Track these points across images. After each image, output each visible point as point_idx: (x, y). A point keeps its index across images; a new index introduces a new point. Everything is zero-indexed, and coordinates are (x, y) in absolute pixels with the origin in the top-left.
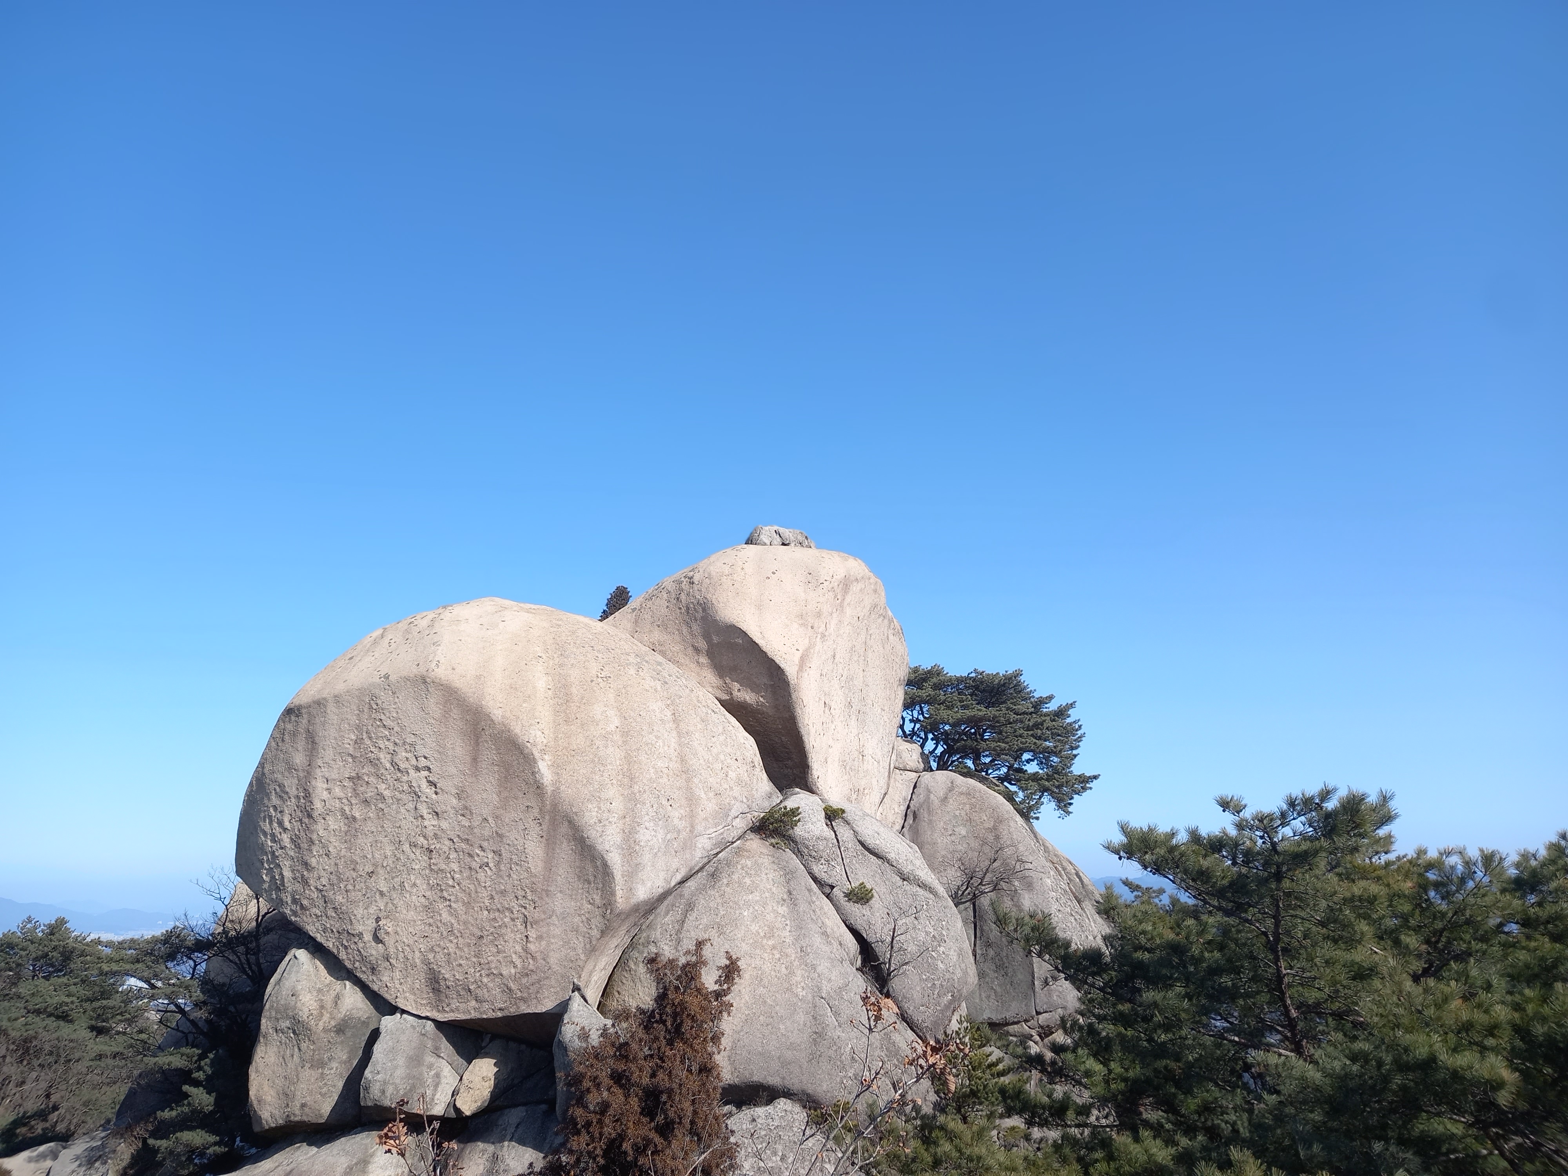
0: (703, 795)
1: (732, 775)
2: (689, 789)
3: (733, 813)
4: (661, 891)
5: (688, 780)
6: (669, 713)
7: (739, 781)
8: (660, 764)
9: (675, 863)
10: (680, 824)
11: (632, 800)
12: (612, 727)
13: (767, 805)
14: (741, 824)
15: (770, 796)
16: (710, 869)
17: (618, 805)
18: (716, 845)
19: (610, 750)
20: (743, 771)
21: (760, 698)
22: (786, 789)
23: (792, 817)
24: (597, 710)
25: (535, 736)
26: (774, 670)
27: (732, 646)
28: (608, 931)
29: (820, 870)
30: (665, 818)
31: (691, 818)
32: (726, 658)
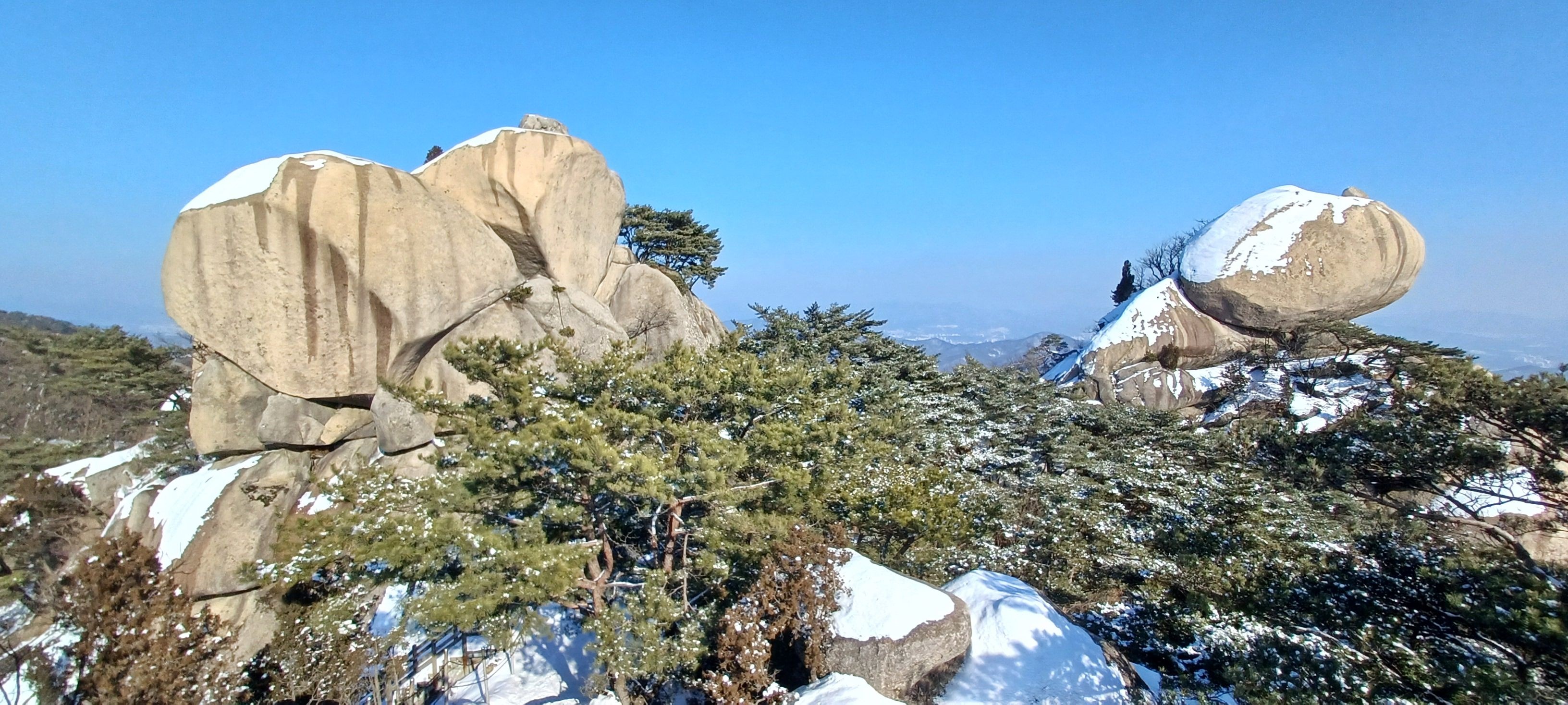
0: (467, 280)
1: (489, 268)
2: (457, 276)
3: (488, 290)
4: (436, 332)
5: (457, 271)
6: (444, 232)
7: (494, 272)
8: (436, 262)
9: (447, 317)
10: (450, 296)
11: (414, 283)
12: (402, 240)
13: (514, 285)
14: (494, 295)
15: (517, 279)
16: (473, 319)
17: (404, 285)
18: (477, 306)
19: (400, 253)
20: (497, 266)
21: (513, 224)
22: (529, 276)
23: (528, 292)
24: (391, 229)
25: (346, 243)
26: (520, 208)
27: (495, 192)
28: (402, 353)
29: (545, 319)
30: (438, 293)
31: (458, 292)
32: (492, 199)
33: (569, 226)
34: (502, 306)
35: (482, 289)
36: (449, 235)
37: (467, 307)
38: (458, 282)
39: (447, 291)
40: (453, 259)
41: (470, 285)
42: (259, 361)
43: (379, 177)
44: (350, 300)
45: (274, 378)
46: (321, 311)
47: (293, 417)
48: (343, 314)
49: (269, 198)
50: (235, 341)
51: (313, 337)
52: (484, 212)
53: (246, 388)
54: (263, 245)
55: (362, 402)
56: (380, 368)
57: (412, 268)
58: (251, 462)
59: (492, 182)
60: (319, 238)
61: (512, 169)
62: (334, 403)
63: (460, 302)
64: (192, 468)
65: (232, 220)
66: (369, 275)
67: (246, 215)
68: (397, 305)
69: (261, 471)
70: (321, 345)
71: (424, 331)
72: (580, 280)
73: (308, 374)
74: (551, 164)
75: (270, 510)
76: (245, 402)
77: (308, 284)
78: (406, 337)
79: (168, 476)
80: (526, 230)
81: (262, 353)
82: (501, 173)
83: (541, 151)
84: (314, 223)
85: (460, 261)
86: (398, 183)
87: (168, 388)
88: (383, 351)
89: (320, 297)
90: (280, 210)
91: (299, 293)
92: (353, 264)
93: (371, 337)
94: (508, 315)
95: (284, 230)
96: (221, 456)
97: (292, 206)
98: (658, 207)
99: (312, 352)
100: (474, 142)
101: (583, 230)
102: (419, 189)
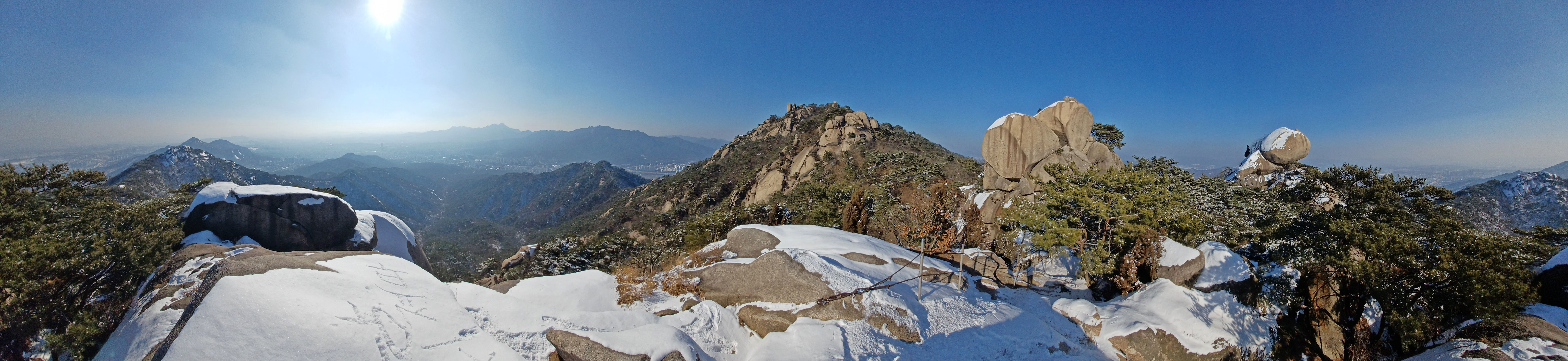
1: (1052, 143)
3: (1052, 149)
4: (1038, 160)
5: (1045, 144)
6: (1041, 132)
7: (1054, 144)
8: (1038, 141)
9: (1041, 156)
11: (1033, 148)
12: (1031, 136)
13: (1059, 148)
14: (1053, 151)
15: (1059, 146)
16: (1049, 157)
17: (1030, 149)
18: (1049, 154)
19: (1030, 139)
20: (1054, 142)
21: (1059, 130)
22: (1063, 145)
23: (1062, 150)
24: (1028, 133)
25: (1018, 137)
26: (1062, 125)
27: (1055, 120)
28: (1028, 167)
29: (1067, 159)
30: (1038, 150)
31: (1043, 150)
32: (1054, 122)
33: (1075, 130)
34: (1055, 154)
35: (1050, 149)
36: (1042, 134)
37: (1046, 154)
38: (1043, 147)
39: (1040, 150)
40: (1042, 141)
41: (1046, 148)
42: (997, 167)
43: (1026, 119)
44: (1017, 152)
45: (1000, 172)
46: (1011, 155)
47: (1002, 183)
48: (1015, 156)
49: (1004, 126)
50: (993, 162)
51: (1008, 162)
52: (1052, 126)
53: (994, 174)
54: (1001, 138)
55: (1017, 180)
56: (1022, 172)
57: (1032, 143)
58: (993, 192)
59: (1055, 117)
60: (1012, 136)
61: (1060, 113)
62: (1011, 180)
63: (1043, 153)
64: (982, 192)
65: (996, 132)
66: (1022, 146)
67: (998, 130)
68: (1028, 154)
69: (995, 195)
70: (1010, 164)
71: (1034, 162)
72: (1078, 147)
73: (1007, 172)
74: (1072, 111)
75: (996, 205)
76: (993, 177)
77: (1009, 148)
78: (1029, 163)
79: (978, 193)
80: (1063, 131)
81: (998, 165)
82: (1057, 115)
83: (1069, 107)
84: (1011, 132)
85: (1045, 141)
86: (1030, 120)
87: (980, 172)
88: (1023, 167)
89: (1011, 151)
90: (1006, 129)
91: (1007, 150)
92: (1019, 143)
93: (1021, 163)
94: (1056, 157)
95: (1005, 134)
96: (987, 190)
97: (1008, 128)
98: (1104, 124)
99: (1008, 166)
100: (1051, 106)
101: (1080, 131)
102: (1035, 121)
